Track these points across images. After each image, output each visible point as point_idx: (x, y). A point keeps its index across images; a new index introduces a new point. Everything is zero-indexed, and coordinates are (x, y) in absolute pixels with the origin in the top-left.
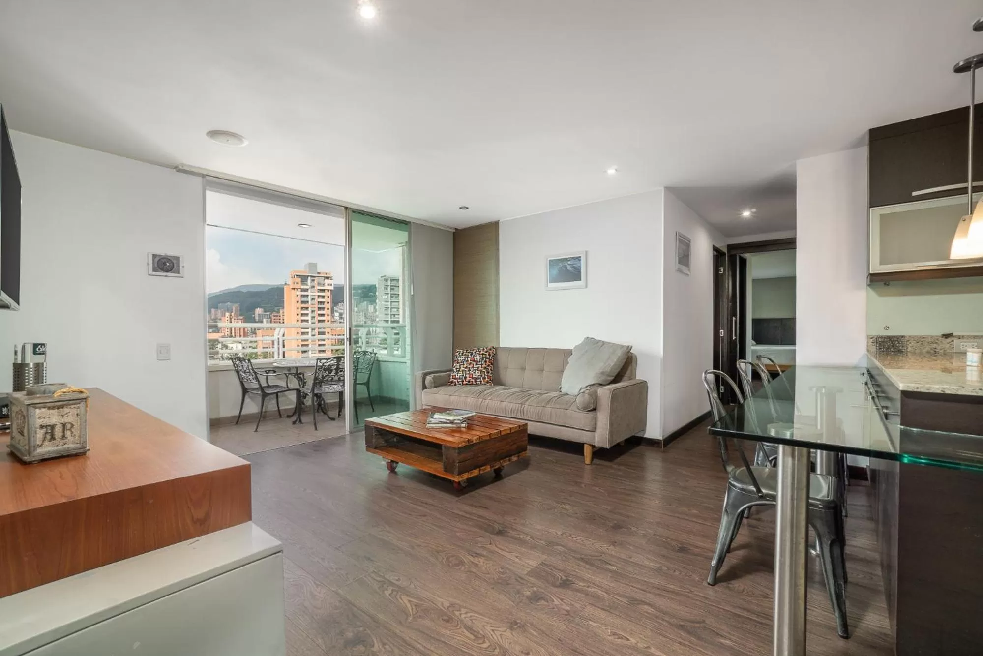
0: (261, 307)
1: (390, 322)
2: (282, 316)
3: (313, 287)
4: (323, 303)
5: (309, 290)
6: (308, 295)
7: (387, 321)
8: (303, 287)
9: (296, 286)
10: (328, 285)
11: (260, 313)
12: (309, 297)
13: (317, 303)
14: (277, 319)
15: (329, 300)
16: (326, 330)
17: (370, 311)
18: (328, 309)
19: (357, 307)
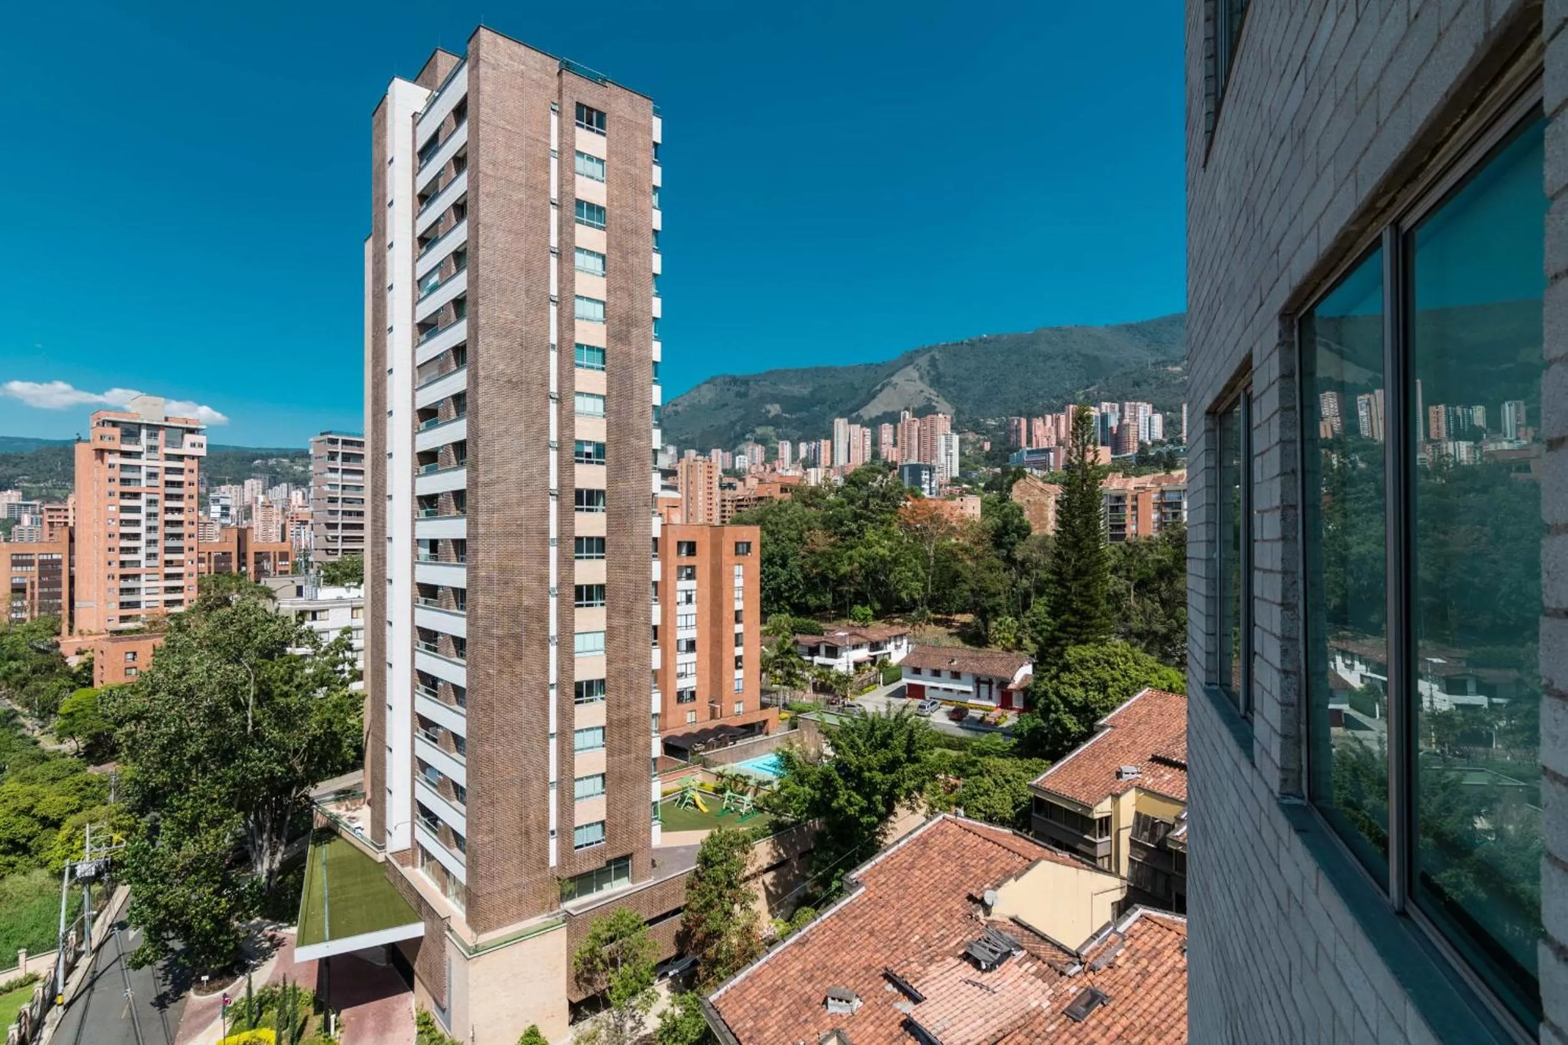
0: (16, 488)
1: (340, 527)
2: (71, 510)
3: (152, 449)
4: (179, 484)
5: (143, 456)
6: (140, 467)
7: (334, 526)
8: (126, 448)
9: (107, 444)
10: (193, 445)
11: (13, 501)
12: (144, 470)
13: (162, 485)
14: (59, 517)
15: (194, 478)
16: (184, 543)
17: (294, 503)
18: (191, 497)
19: (264, 493)
